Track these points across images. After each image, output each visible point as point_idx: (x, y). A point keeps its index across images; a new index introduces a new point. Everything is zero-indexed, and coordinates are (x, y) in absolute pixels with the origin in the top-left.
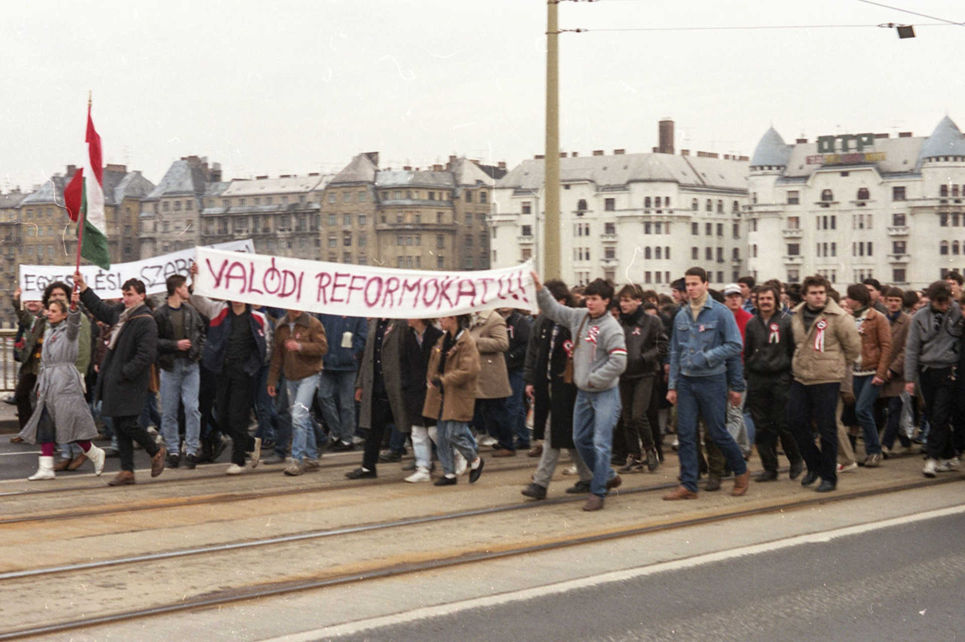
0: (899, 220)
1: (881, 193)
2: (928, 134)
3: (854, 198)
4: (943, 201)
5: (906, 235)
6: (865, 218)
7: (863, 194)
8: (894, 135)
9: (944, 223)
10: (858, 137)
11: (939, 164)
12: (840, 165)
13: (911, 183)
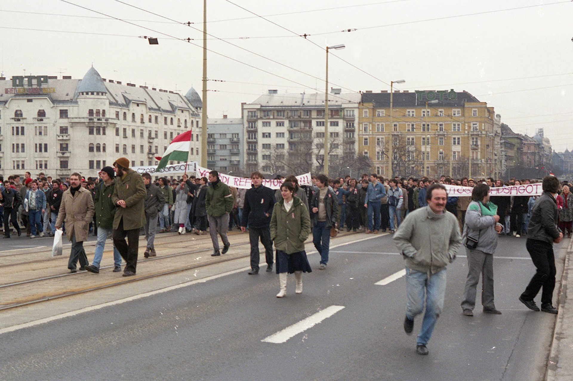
0: (64, 130)
1: (52, 113)
2: (81, 78)
3: (36, 116)
4: (90, 119)
5: (69, 140)
6: (43, 128)
7: (42, 114)
8: (60, 78)
9: (91, 132)
10: (38, 78)
11: (88, 96)
12: (27, 95)
13: (71, 108)
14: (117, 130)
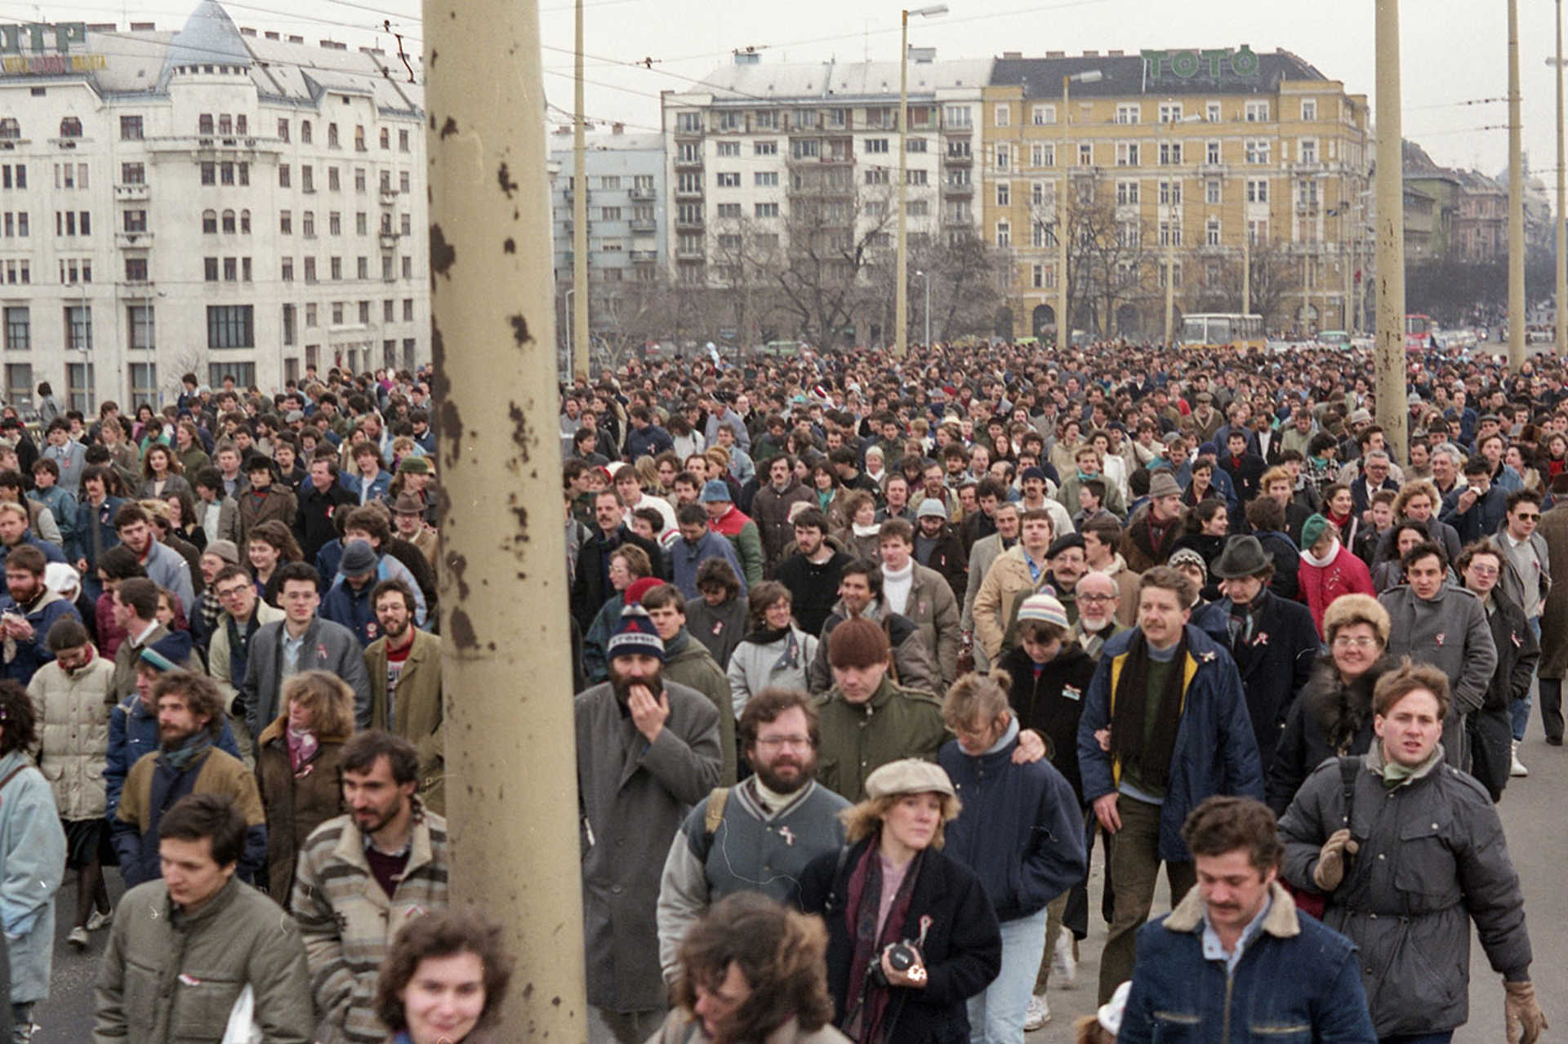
0: (133, 173)
1: (101, 126)
2: (180, 28)
3: (56, 134)
4: (204, 142)
5: (148, 200)
6: (75, 168)
7: (71, 128)
8: (123, 28)
9: (208, 178)
10: (60, 29)
11: (195, 77)
12: (31, 75)
13: (151, 111)
14: (284, 173)
